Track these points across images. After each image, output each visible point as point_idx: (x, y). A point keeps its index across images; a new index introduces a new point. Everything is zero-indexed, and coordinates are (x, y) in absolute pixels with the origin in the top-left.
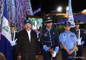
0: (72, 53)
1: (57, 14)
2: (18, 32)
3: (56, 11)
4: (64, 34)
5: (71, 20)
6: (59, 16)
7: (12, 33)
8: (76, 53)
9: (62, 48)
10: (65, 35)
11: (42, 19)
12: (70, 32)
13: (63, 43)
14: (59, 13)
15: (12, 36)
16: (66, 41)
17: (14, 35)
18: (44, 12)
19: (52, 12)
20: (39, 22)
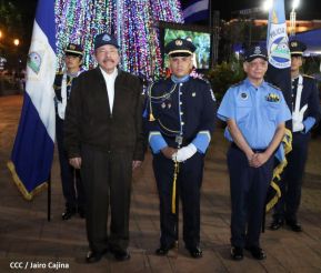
0: (265, 164)
1: (257, 21)
3: (256, 9)
5: (277, 41)
8: (284, 159)
11: (208, 36)
12: (265, 84)
18: (218, 13)
19: (242, 12)
20: (198, 45)
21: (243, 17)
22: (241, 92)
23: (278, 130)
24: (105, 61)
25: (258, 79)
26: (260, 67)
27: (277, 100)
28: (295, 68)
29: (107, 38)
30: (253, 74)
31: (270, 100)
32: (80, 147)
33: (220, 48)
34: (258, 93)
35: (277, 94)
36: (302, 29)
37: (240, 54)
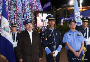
1: (68, 8)
2: (20, 32)
3: (67, 4)
5: (77, 18)
6: (71, 10)
7: (14, 34)
8: (84, 54)
9: (68, 49)
10: (70, 35)
12: (76, 31)
13: (68, 43)
14: (71, 7)
15: (13, 37)
16: (72, 41)
17: (16, 35)
18: (54, 6)
19: (63, 6)
21: (63, 7)
22: (69, 34)
23: (82, 45)
24: (29, 28)
26: (74, 25)
28: (86, 25)
29: (28, 21)
31: (78, 35)
35: (80, 33)
37: (63, 20)
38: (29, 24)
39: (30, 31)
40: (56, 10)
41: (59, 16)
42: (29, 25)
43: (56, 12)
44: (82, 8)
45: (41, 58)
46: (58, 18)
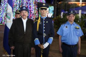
1: (69, 2)
4: (65, 26)
6: (72, 4)
10: (67, 27)
11: (53, 7)
12: (74, 23)
20: (50, 10)
24: (23, 16)
25: (71, 21)
26: (72, 17)
27: (78, 28)
30: (70, 20)
31: (76, 28)
32: (14, 43)
33: (57, 11)
34: (72, 26)
36: (84, 5)
37: (63, 13)
38: (24, 11)
39: (24, 19)
40: (57, 3)
41: (60, 9)
42: (24, 13)
43: (57, 5)
44: (82, 4)
45: (33, 48)
46: (59, 10)
